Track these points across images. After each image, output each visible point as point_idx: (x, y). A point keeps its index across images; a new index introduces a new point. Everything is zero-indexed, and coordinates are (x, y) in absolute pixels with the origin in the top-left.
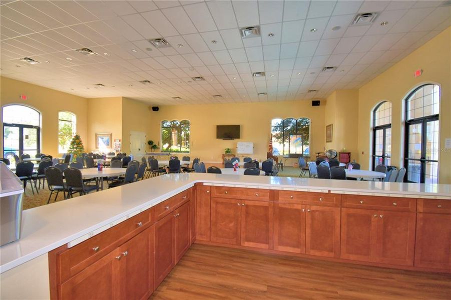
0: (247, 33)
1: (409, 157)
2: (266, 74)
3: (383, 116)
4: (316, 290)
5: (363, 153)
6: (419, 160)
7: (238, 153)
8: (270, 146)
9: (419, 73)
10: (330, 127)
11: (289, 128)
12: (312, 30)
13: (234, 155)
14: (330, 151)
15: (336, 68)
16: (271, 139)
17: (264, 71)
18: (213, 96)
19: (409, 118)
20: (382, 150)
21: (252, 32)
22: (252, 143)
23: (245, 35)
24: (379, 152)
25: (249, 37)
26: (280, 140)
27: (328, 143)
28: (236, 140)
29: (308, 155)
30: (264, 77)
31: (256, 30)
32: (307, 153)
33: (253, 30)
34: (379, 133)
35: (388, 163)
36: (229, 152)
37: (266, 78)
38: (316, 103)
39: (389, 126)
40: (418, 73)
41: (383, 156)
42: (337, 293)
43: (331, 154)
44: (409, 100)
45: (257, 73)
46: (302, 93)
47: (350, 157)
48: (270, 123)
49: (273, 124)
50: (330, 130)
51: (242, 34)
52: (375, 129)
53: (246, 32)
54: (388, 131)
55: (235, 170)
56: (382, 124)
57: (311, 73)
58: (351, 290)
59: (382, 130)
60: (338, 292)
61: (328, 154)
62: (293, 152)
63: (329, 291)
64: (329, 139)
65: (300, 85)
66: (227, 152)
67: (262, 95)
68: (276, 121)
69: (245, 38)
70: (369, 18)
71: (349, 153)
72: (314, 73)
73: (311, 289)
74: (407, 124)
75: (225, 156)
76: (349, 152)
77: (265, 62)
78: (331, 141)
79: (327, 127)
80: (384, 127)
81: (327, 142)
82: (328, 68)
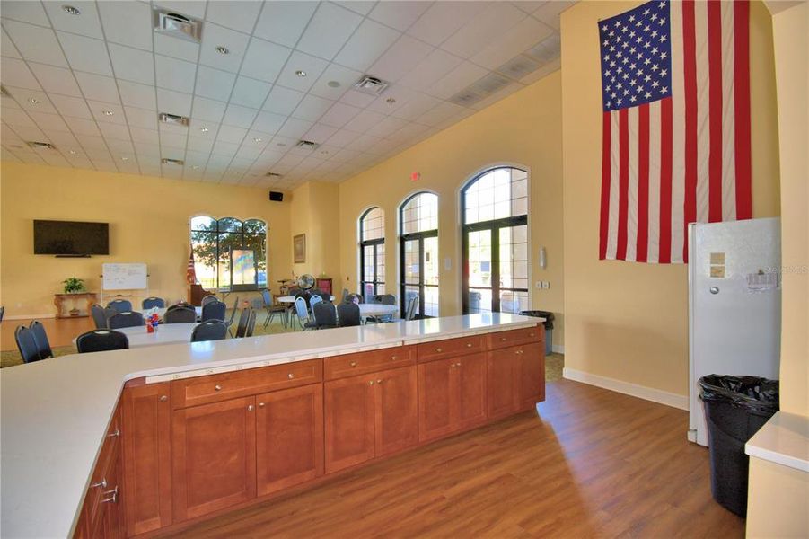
0: (171, 23)
1: (407, 282)
2: (192, 122)
3: (372, 227)
4: (420, 509)
5: (348, 279)
6: (417, 285)
7: (105, 288)
8: (189, 270)
9: (417, 176)
10: (300, 238)
11: (225, 235)
12: (298, 73)
13: (93, 295)
14: (305, 278)
15: (319, 145)
16: (192, 257)
17: (188, 116)
18: (29, 144)
19: (405, 233)
20: (372, 274)
21: (183, 27)
22: (145, 265)
23: (165, 27)
24: (369, 277)
25: (170, 34)
26: (207, 259)
27: (297, 265)
28: (97, 260)
29: (264, 285)
30: (187, 128)
31: (192, 27)
32: (263, 282)
33: (187, 25)
34: (369, 250)
35: (381, 291)
36: (78, 288)
37: (189, 131)
38: (276, 197)
39: (381, 241)
40: (415, 176)
41: (375, 283)
42: (444, 498)
43: (306, 281)
44: (404, 209)
45: (170, 116)
46: (255, 176)
47: (331, 286)
48: (189, 224)
49: (193, 228)
50: (301, 243)
51: (156, 23)
52: (363, 244)
53: (167, 20)
54: (380, 248)
55: (151, 330)
56: (371, 238)
57: (279, 145)
58: (455, 484)
59: (372, 247)
60: (445, 495)
61: (301, 283)
62: (238, 281)
63: (436, 501)
64: (300, 256)
65: (256, 160)
66: (70, 288)
67: (173, 163)
68: (201, 222)
69: (163, 33)
70: (377, 87)
71: (330, 280)
72: (284, 145)
73: (414, 512)
74: (403, 239)
75: (62, 299)
76: (330, 277)
77: (196, 98)
78: (303, 262)
79: (295, 237)
80: (374, 243)
81: (295, 262)
82: (306, 142)
